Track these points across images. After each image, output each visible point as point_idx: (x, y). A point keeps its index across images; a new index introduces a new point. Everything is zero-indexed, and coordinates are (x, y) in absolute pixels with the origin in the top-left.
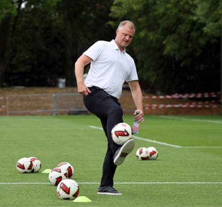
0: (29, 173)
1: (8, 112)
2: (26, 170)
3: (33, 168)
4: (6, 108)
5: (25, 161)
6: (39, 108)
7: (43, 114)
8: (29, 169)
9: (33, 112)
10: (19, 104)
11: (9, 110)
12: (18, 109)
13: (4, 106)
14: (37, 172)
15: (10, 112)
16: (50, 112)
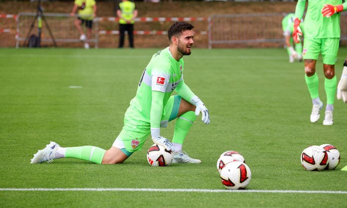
0: (322, 171)
1: (211, 42)
2: (317, 165)
3: (327, 163)
4: (207, 35)
5: (316, 152)
6: (260, 35)
7: (268, 47)
8: (321, 164)
9: (250, 42)
10: (227, 29)
11: (212, 40)
12: (226, 36)
13: (203, 33)
14: (334, 169)
15: (215, 42)
16: (278, 42)
